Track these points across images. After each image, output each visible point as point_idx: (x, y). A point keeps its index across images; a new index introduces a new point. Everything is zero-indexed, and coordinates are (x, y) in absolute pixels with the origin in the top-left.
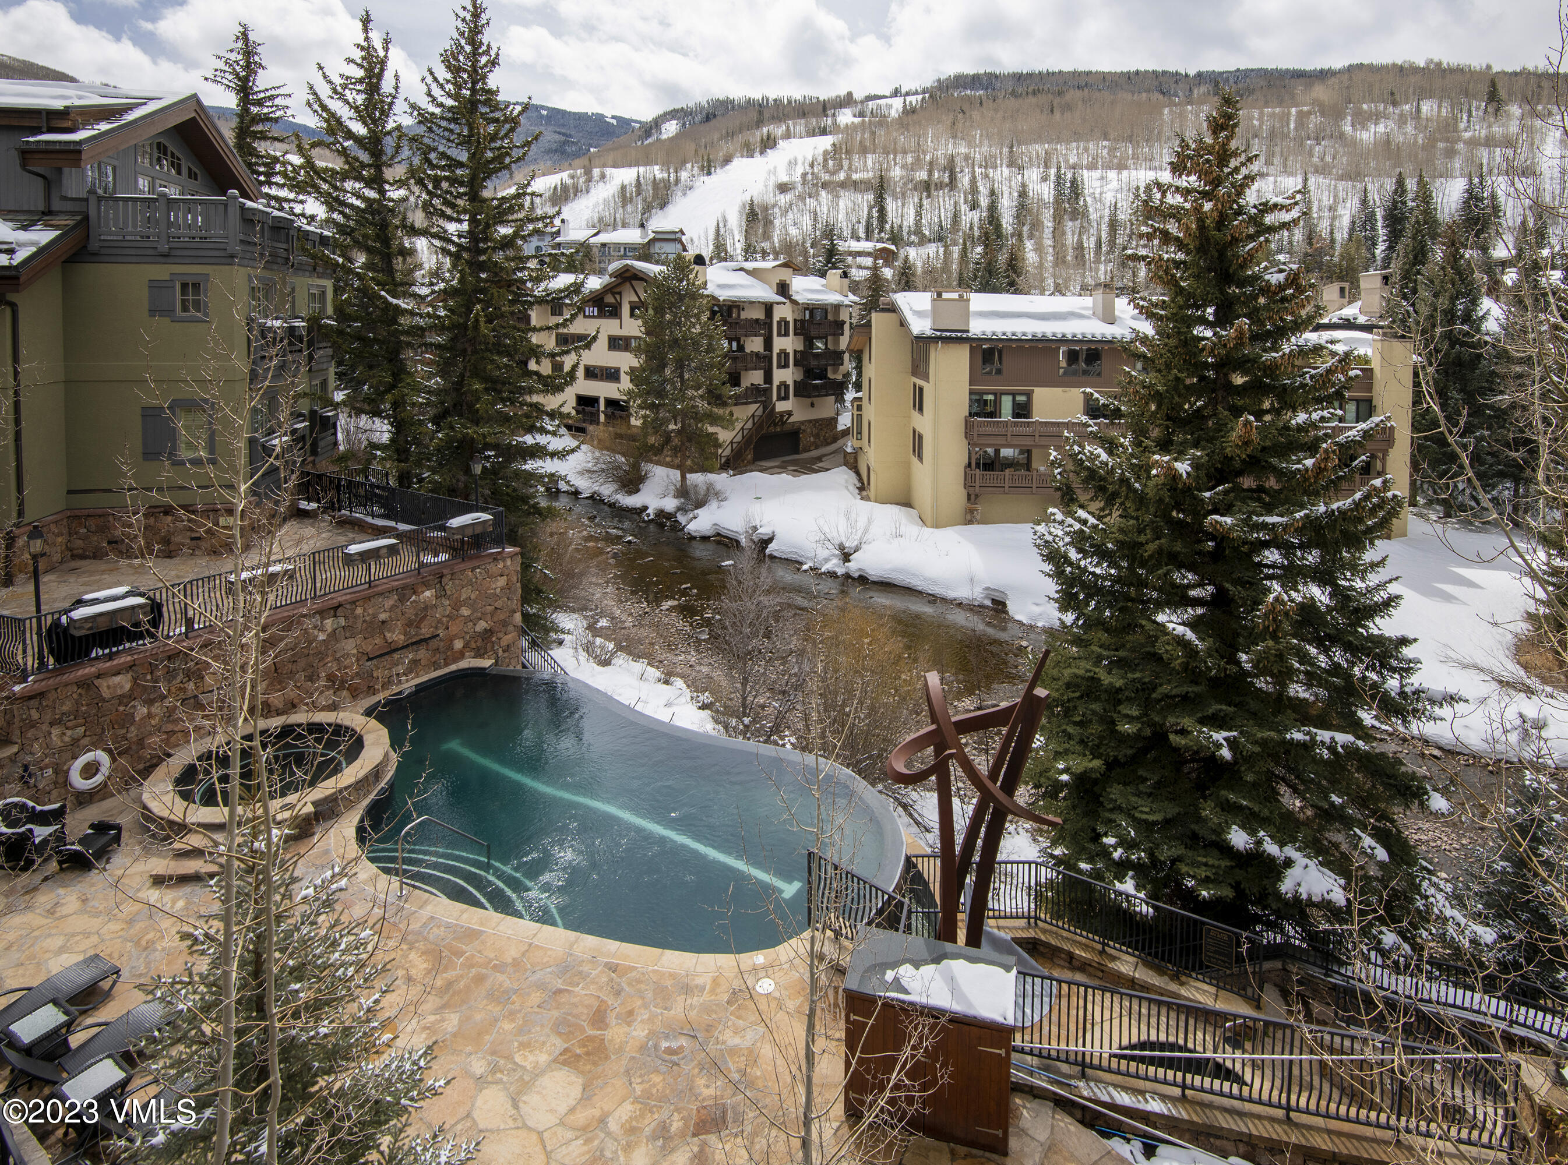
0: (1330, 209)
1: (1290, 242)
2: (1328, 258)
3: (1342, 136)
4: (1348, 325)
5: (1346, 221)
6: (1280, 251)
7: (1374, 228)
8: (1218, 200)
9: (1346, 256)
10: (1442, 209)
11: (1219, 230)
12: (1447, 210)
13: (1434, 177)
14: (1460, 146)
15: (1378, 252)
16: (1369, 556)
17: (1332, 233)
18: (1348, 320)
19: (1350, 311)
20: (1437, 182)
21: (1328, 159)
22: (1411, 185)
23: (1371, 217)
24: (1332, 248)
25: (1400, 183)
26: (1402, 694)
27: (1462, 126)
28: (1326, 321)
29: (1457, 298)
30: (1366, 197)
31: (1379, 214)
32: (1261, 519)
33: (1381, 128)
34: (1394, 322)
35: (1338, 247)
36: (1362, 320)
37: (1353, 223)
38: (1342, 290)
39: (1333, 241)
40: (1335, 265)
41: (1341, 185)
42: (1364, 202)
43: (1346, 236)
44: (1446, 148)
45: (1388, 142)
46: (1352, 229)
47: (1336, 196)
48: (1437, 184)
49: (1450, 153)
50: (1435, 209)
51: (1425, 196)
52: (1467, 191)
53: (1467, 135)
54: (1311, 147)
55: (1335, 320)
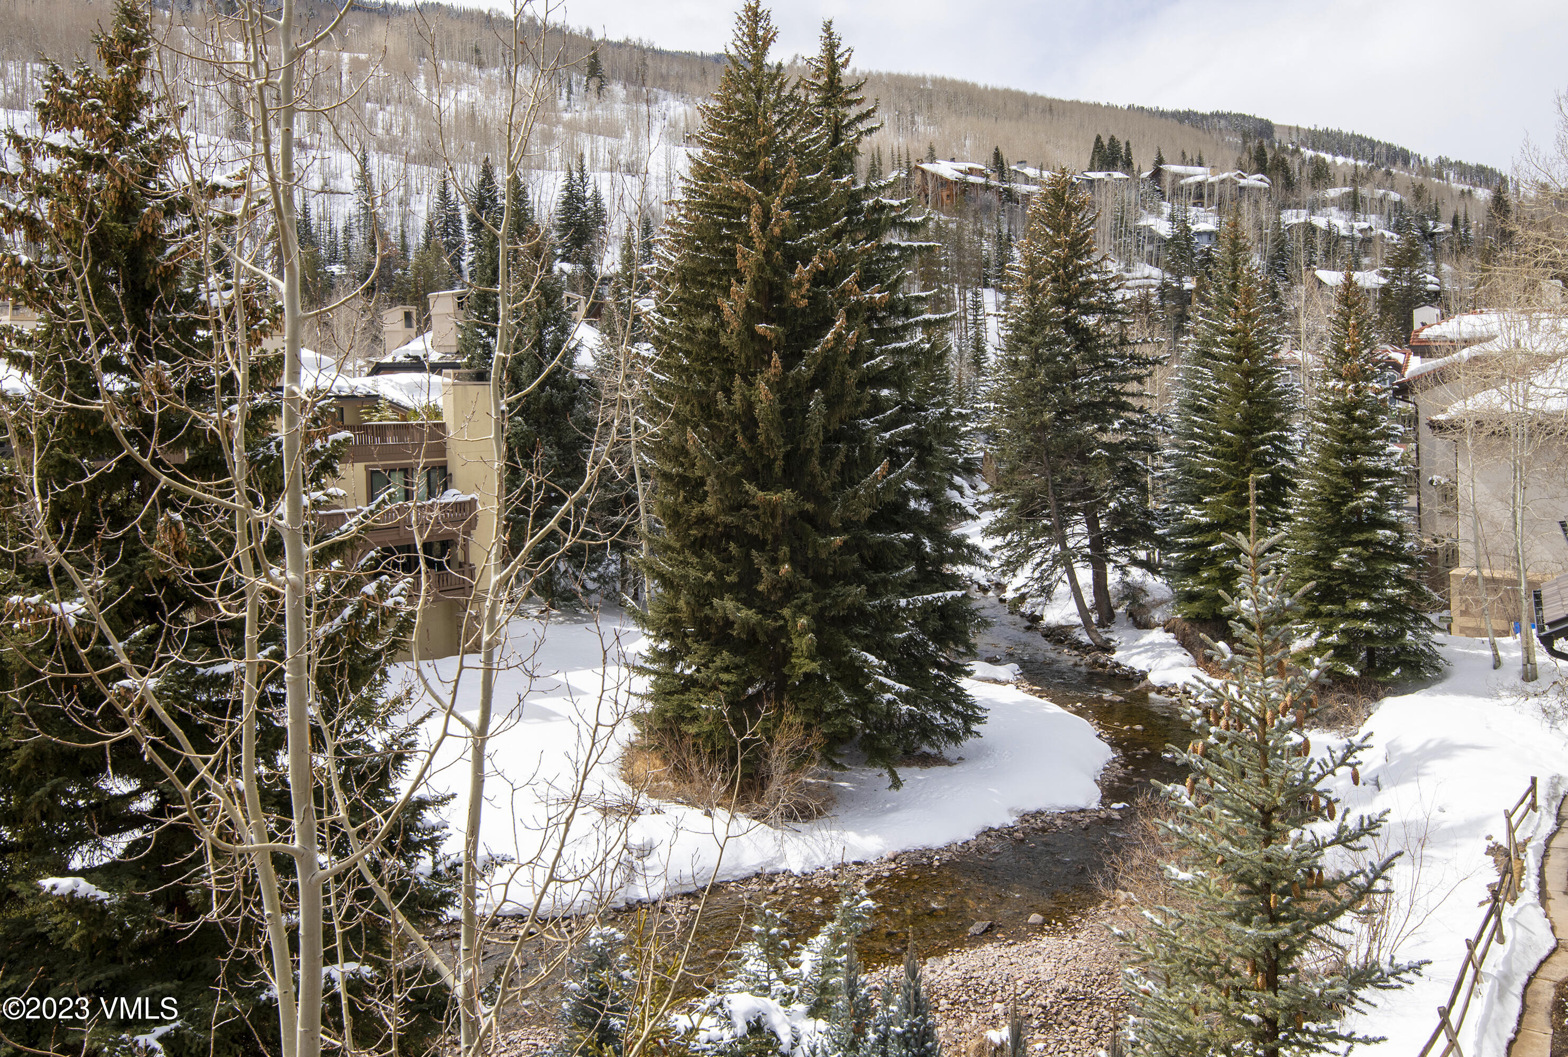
0: (400, 203)
1: (347, 248)
2: (399, 271)
3: (412, 103)
4: (416, 364)
5: (420, 222)
6: (333, 260)
7: (458, 232)
8: (114, 173)
9: (422, 268)
10: (540, 210)
11: (125, 221)
12: (545, 212)
13: (528, 167)
14: (560, 129)
15: (464, 264)
16: (392, 689)
17: (403, 236)
18: (417, 358)
19: (417, 347)
20: (534, 173)
21: (396, 131)
22: (501, 177)
23: (453, 220)
24: (405, 257)
25: (488, 174)
26: (436, 875)
27: (562, 103)
28: (388, 359)
29: (545, 326)
30: (445, 188)
31: (464, 212)
32: (210, 671)
33: (464, 96)
34: (472, 358)
35: (412, 256)
36: (435, 357)
37: (430, 224)
38: (408, 316)
39: (405, 248)
40: (408, 282)
41: (413, 169)
42: (444, 195)
43: (422, 241)
44: (543, 130)
45: (473, 116)
46: (430, 232)
47: (406, 185)
48: (533, 178)
49: (548, 138)
50: (532, 210)
51: (518, 192)
52: (567, 188)
53: (567, 116)
54: (374, 112)
55: (400, 358)
